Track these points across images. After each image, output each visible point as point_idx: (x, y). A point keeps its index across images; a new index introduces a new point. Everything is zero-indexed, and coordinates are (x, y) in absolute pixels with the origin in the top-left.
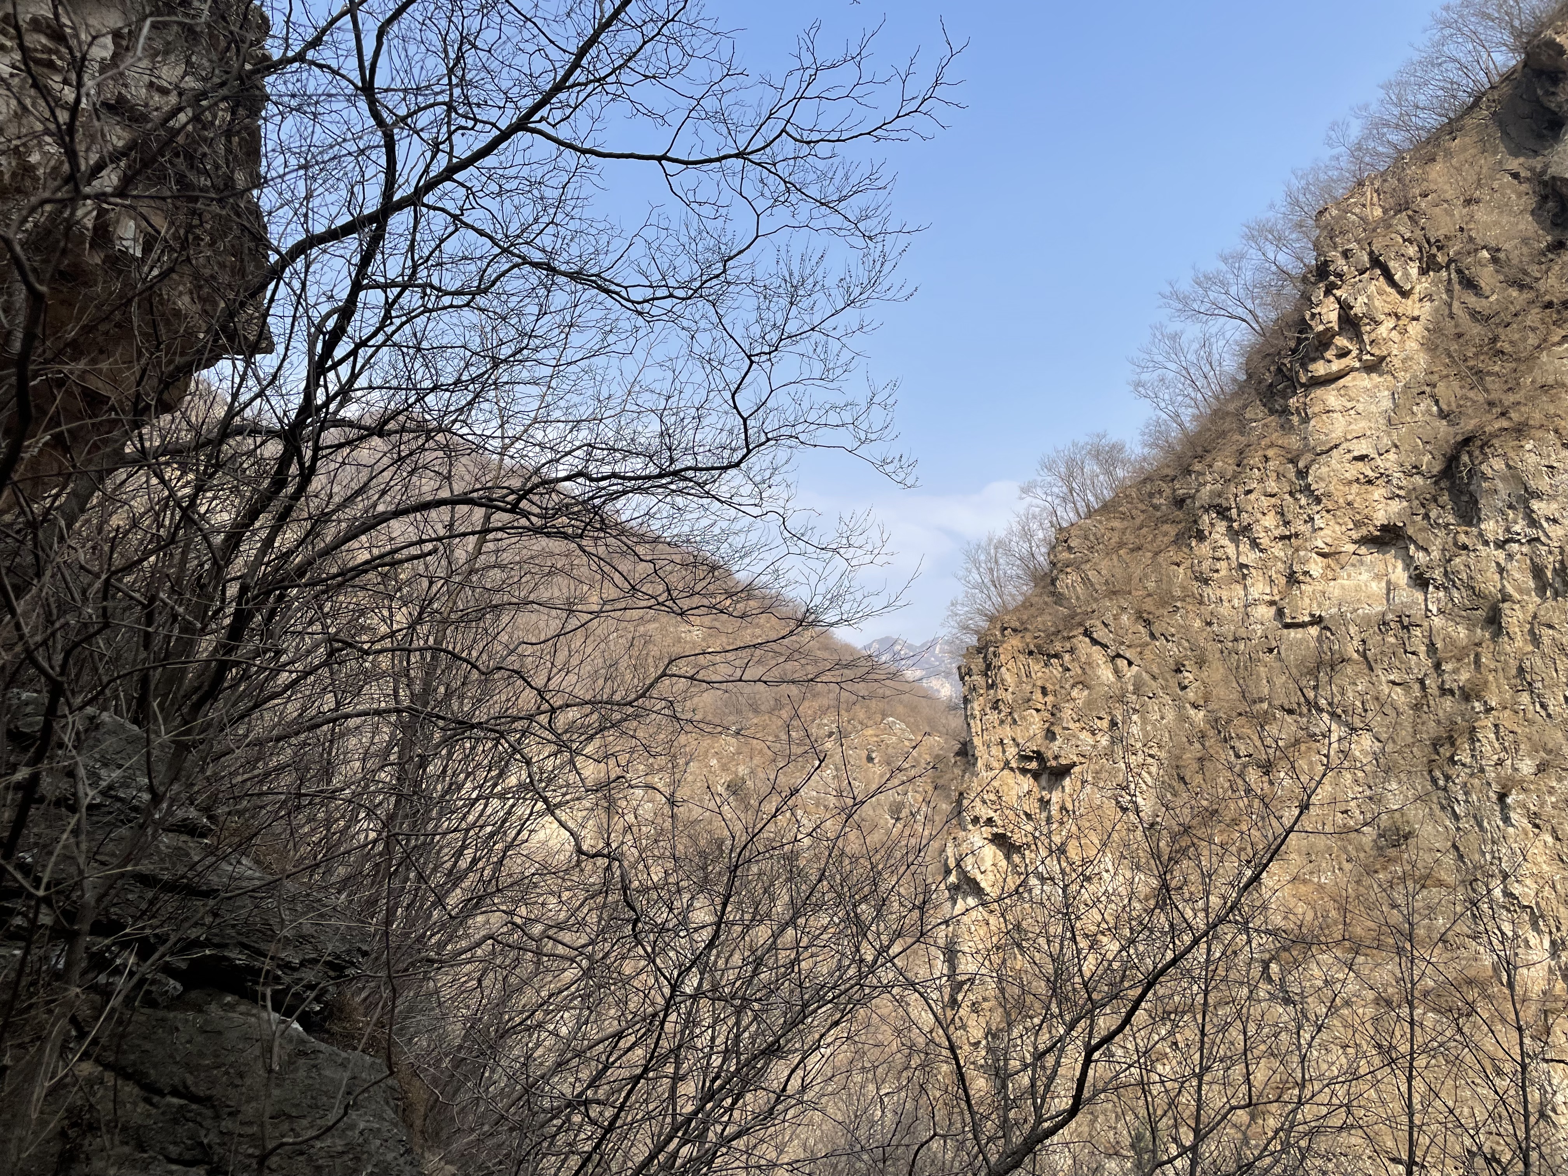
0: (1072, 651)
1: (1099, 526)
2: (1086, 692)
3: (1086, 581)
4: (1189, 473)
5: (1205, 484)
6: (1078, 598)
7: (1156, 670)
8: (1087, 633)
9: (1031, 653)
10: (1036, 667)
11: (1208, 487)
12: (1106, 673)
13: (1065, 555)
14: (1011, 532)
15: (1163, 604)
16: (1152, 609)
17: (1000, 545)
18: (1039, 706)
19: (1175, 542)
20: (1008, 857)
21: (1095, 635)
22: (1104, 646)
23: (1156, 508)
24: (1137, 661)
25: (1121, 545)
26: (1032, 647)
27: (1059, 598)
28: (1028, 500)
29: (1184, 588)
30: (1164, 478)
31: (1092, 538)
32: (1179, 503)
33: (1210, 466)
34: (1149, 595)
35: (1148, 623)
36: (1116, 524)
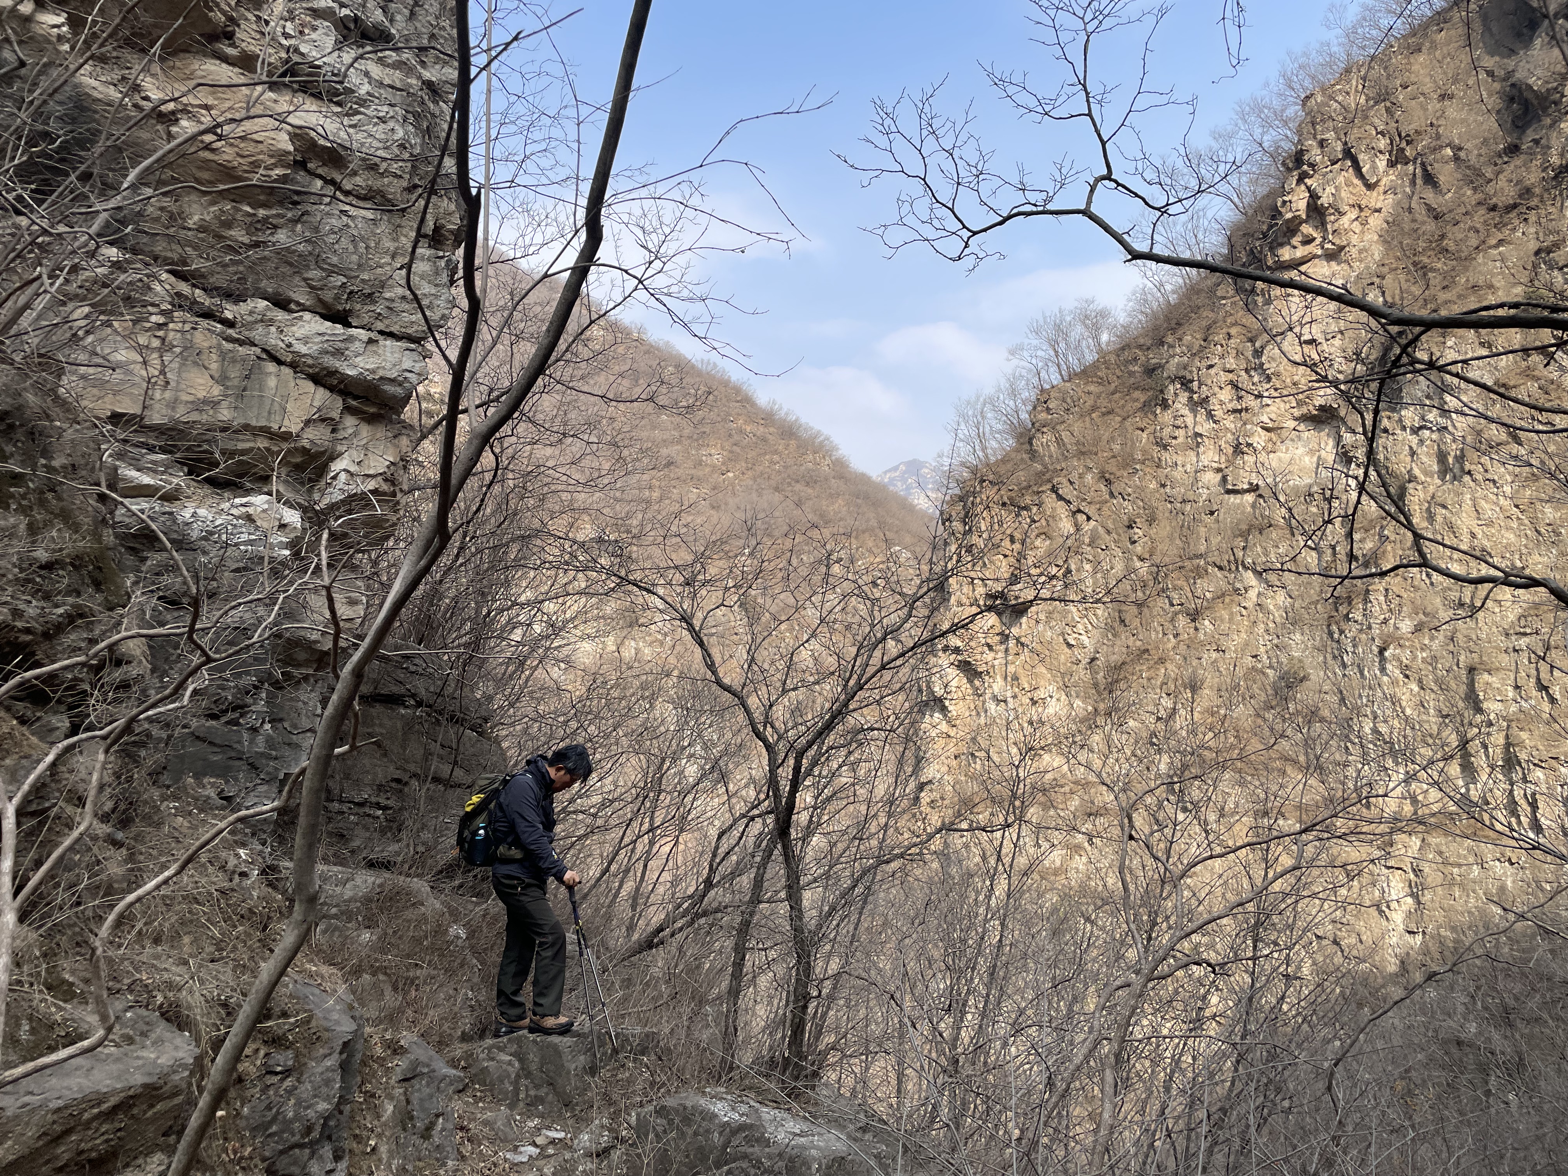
0: (1040, 505)
1: (1077, 389)
2: (1048, 542)
3: (1059, 441)
4: (1162, 343)
5: (1173, 356)
6: (1051, 456)
7: (1111, 526)
8: (1054, 490)
9: (1004, 504)
10: (1008, 517)
11: (1177, 358)
12: (1066, 526)
13: (1043, 416)
14: (999, 390)
15: (1125, 465)
16: (1114, 469)
17: (991, 401)
18: (1008, 553)
19: (1141, 409)
20: (970, 681)
21: (1060, 492)
22: (1068, 502)
23: (1131, 374)
24: (1095, 516)
25: (1094, 408)
26: (1005, 499)
27: (1033, 454)
28: (1015, 362)
29: (1144, 452)
30: (1140, 347)
31: (1069, 400)
32: (1150, 371)
33: (1180, 339)
34: (1114, 457)
35: (1109, 482)
36: (1092, 388)
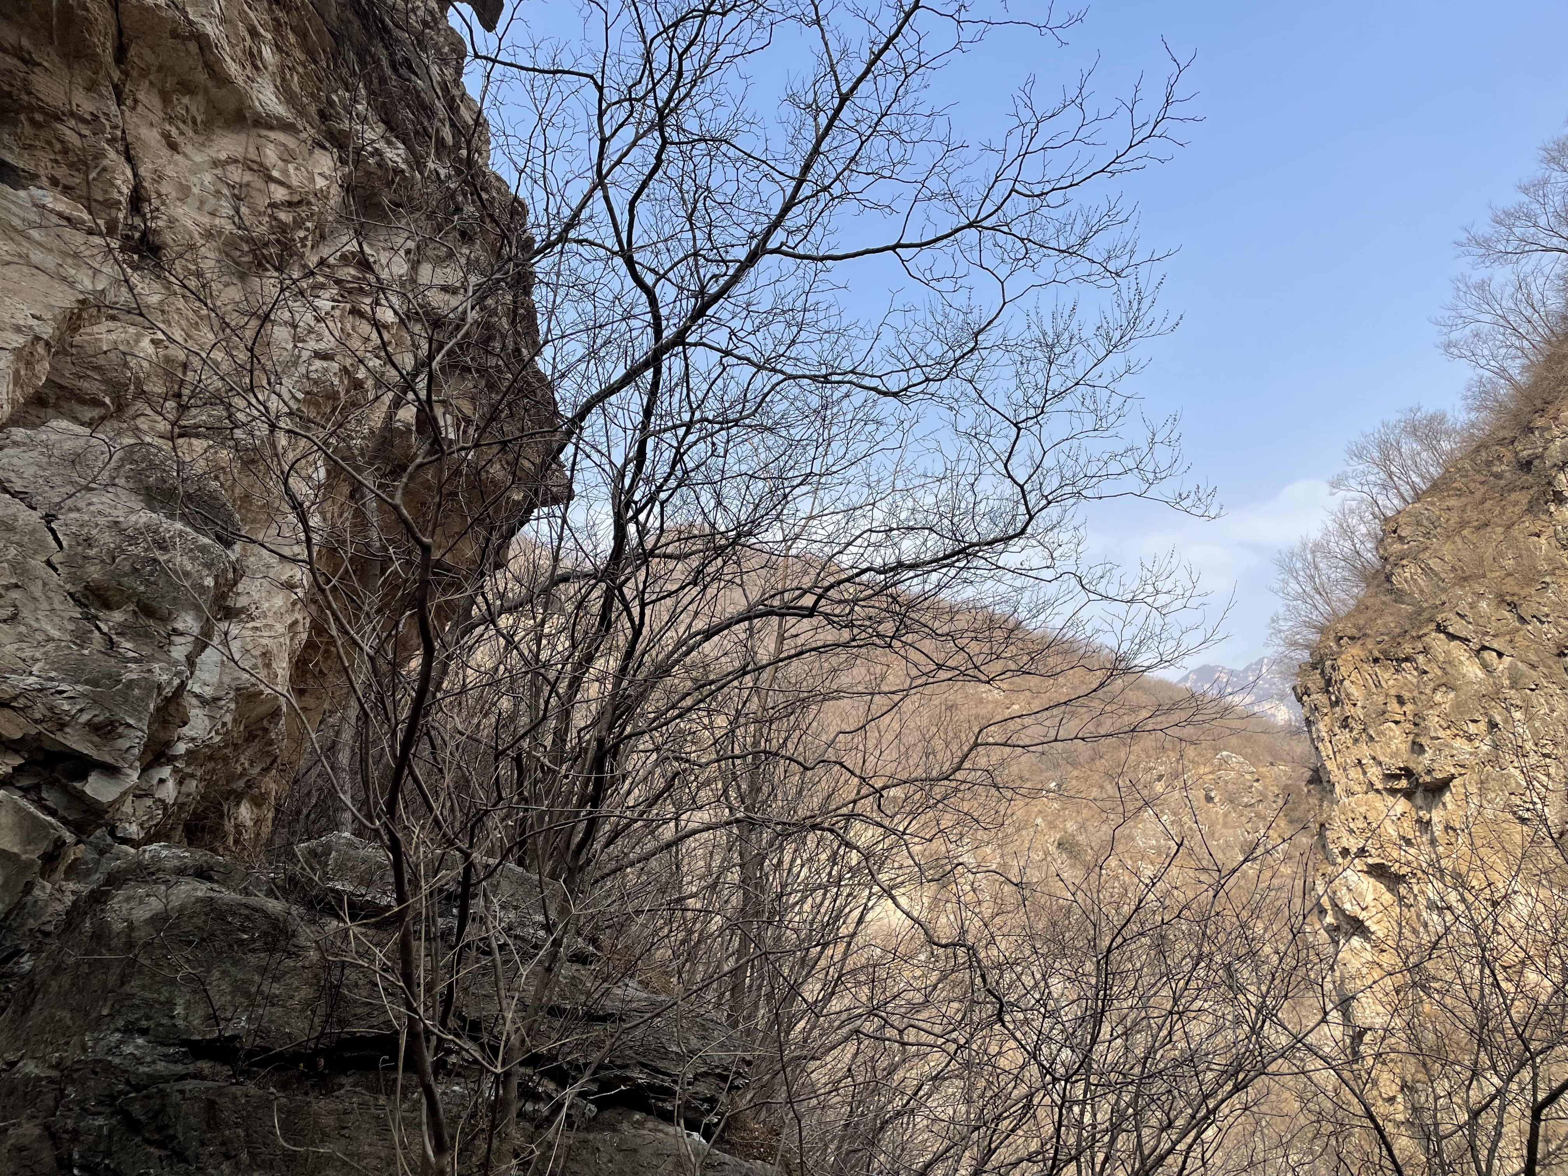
0: (1425, 651)
1: (1434, 508)
2: (1452, 695)
3: (1427, 571)
4: (1531, 430)
5: (1552, 440)
6: (1422, 592)
7: (1533, 658)
8: (1440, 629)
9: (1376, 660)
10: (1386, 675)
11: (1558, 442)
12: (1472, 670)
13: (1397, 546)
14: (1327, 533)
15: (1528, 581)
16: (1516, 589)
17: (1317, 548)
18: (1397, 718)
19: (1529, 510)
20: (1390, 890)
21: (1451, 630)
22: (1464, 640)
23: (1498, 476)
24: (1508, 650)
25: (1463, 524)
26: (1377, 654)
27: (1399, 596)
28: (1341, 494)
29: (1550, 560)
30: (1501, 442)
31: (1425, 522)
32: (1526, 466)
33: (1555, 419)
34: (1510, 575)
35: (1513, 606)
36: (1453, 502)
